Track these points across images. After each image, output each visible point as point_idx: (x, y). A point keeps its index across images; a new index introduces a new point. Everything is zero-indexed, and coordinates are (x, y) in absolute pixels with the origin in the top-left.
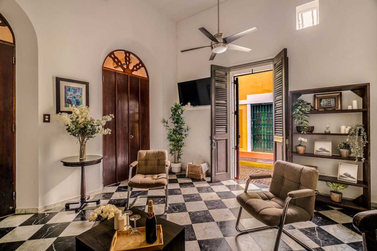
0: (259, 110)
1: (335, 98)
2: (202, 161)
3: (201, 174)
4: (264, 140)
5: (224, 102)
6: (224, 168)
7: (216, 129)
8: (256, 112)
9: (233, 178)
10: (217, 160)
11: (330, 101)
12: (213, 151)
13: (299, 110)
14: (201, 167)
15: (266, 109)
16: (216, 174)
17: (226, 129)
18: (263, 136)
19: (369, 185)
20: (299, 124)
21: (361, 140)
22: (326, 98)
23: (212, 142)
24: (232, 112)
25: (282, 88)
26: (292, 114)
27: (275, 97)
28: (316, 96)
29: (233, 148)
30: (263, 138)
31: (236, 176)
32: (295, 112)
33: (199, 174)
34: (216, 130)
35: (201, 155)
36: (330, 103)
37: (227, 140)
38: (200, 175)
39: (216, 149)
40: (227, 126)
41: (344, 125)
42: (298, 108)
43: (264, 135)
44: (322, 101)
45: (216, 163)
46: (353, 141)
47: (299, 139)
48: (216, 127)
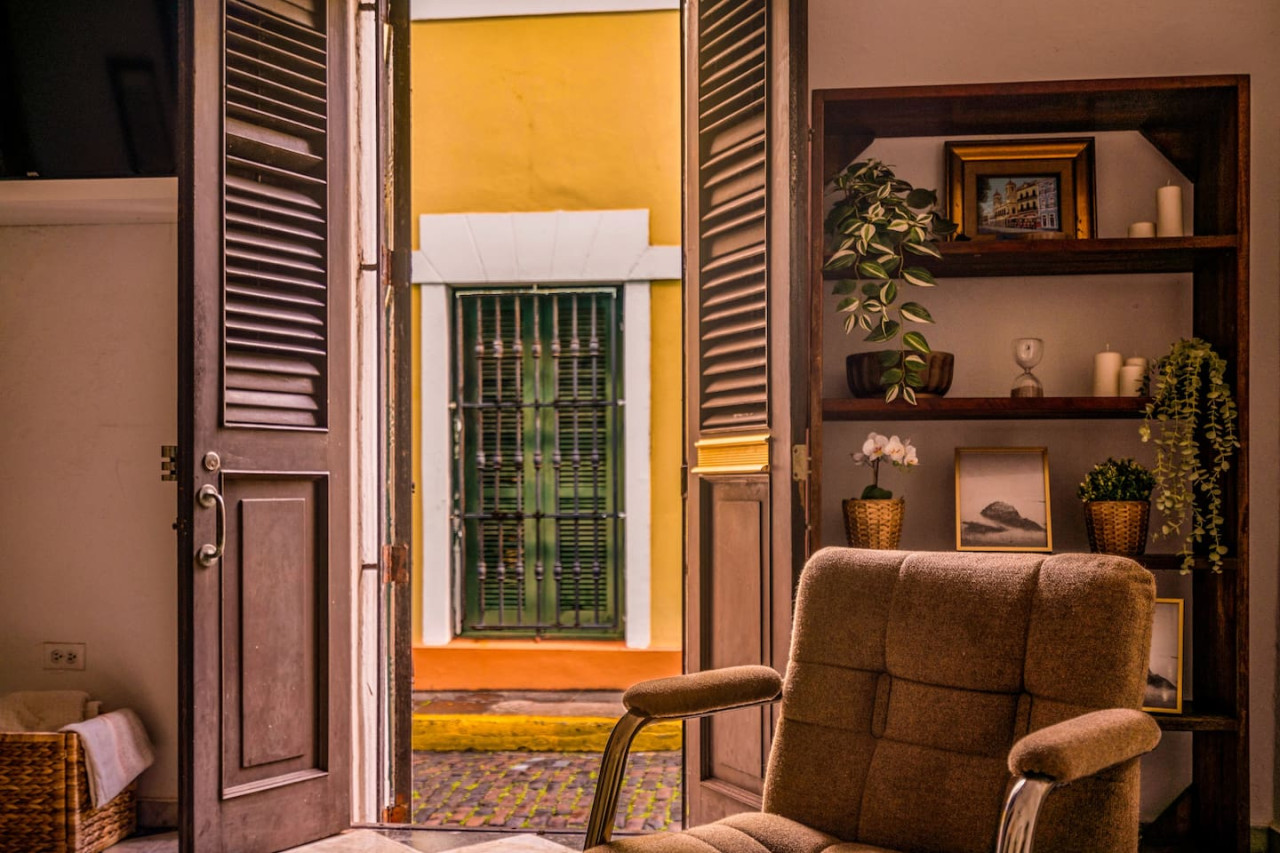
0: (508, 335)
1: (1057, 176)
2: (82, 695)
3: (77, 818)
4: (541, 551)
5: (299, 148)
6: (301, 737)
7: (228, 380)
8: (488, 345)
9: (372, 819)
10: (234, 664)
11: (1034, 195)
12: (205, 580)
13: (872, 230)
14: (82, 751)
15: (556, 331)
16: (230, 792)
17: (319, 392)
18: (529, 523)
19: (1244, 713)
20: (876, 333)
21: (1210, 429)
22: (1009, 171)
23: (188, 501)
24: (360, 256)
25: (768, 56)
26: (826, 258)
27: (706, 141)
28: (957, 151)
29: (365, 567)
30: (530, 539)
31: (387, 802)
32: (849, 243)
33: (62, 819)
34: (231, 396)
35: (64, 650)
36: (1035, 207)
37: (320, 485)
38: (70, 830)
39: (230, 569)
40: (320, 363)
41: (1111, 351)
42: (866, 220)
43: (538, 516)
44: (990, 194)
45: (230, 696)
46: (1170, 442)
47: (868, 447)
48: (228, 363)
